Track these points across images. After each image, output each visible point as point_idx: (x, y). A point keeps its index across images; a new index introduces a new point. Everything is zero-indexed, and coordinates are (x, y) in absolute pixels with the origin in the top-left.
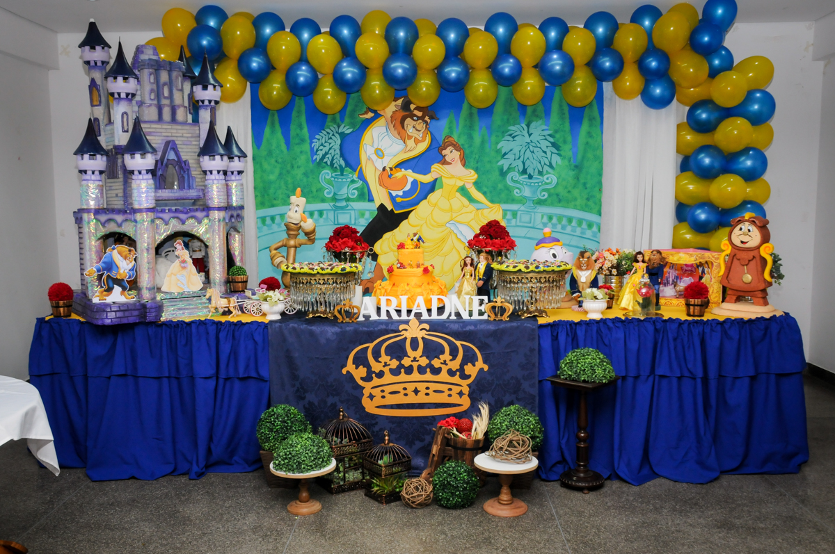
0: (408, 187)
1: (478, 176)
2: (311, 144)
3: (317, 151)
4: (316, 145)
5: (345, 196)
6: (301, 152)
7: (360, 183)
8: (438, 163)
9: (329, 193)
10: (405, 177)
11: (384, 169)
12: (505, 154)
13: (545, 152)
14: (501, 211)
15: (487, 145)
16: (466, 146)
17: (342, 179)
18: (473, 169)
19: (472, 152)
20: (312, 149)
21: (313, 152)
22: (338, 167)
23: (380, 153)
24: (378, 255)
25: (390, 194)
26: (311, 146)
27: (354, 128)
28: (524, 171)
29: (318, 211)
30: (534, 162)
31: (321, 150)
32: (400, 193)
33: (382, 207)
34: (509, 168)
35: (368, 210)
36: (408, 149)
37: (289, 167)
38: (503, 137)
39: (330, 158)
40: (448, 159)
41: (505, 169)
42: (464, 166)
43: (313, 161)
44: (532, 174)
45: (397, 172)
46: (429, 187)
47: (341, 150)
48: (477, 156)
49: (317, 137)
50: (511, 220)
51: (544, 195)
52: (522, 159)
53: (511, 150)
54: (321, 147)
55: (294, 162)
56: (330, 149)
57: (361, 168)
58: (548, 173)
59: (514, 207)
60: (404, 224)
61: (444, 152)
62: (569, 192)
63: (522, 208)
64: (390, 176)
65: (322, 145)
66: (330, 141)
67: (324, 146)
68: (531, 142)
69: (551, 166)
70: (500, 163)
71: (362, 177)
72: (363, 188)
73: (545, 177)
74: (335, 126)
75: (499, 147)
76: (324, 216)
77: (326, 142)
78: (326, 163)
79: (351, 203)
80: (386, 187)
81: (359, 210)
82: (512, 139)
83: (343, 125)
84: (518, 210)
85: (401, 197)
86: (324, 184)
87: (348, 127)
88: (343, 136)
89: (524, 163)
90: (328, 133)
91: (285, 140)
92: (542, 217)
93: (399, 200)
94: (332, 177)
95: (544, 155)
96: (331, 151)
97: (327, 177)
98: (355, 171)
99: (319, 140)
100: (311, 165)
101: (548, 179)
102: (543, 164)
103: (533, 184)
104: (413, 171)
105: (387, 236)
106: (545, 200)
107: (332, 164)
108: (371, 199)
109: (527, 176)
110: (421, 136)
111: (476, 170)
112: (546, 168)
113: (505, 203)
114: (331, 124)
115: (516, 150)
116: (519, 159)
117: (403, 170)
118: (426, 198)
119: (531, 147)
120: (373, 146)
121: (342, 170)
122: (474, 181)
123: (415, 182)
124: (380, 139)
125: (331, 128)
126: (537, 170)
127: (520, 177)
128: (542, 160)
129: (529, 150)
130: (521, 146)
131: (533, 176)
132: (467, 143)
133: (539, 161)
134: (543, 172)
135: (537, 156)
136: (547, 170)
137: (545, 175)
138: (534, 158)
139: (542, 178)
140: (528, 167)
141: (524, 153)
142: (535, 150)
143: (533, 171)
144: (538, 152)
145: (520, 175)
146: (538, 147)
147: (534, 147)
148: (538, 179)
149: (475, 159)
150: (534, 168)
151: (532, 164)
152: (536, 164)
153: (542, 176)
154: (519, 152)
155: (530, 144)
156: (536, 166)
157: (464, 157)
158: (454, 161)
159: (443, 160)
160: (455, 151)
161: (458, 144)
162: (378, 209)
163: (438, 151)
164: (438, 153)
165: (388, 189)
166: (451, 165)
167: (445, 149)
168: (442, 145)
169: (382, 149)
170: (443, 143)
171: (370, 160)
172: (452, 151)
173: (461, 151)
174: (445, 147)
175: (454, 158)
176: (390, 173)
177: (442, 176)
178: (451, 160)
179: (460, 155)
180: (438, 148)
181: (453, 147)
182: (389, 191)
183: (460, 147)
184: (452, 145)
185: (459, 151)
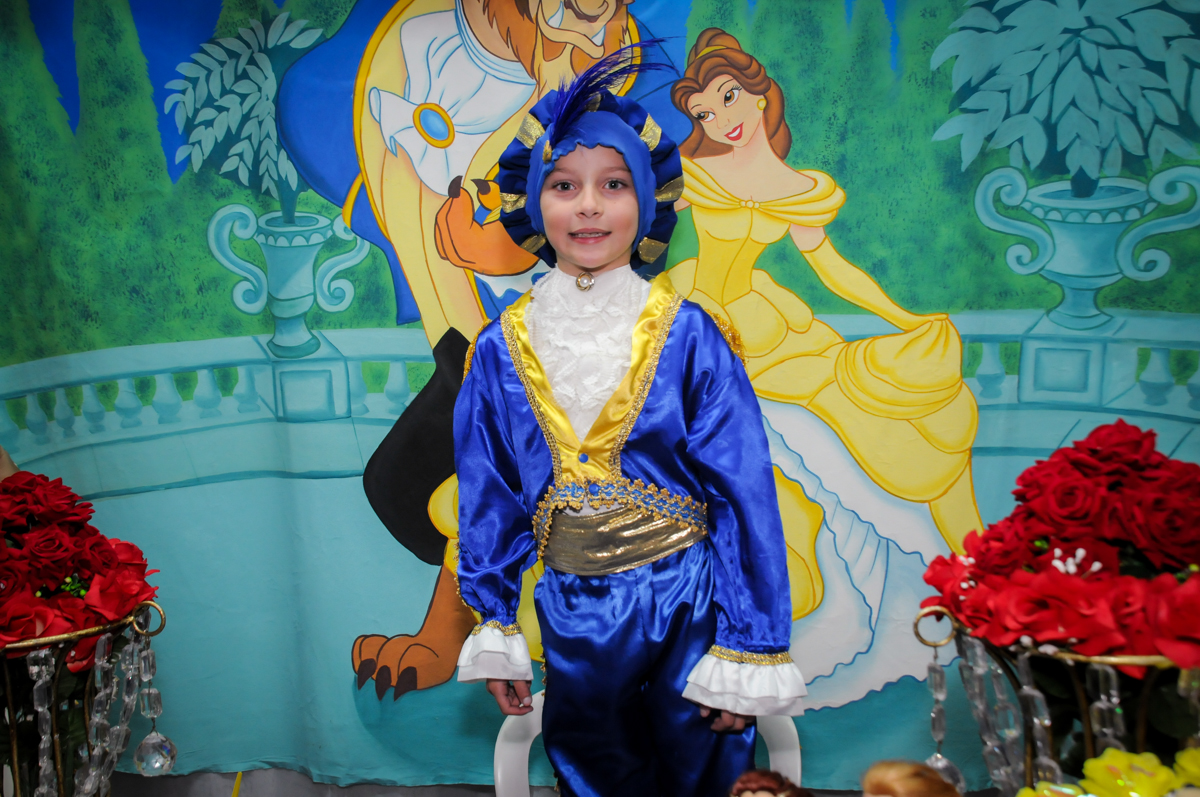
1: (848, 198)
2: (160, 96)
3: (190, 126)
4: (183, 103)
5: (306, 305)
6: (123, 135)
7: (360, 253)
9: (252, 296)
11: (455, 187)
12: (968, 90)
13: (1158, 68)
14: (955, 344)
15: (882, 58)
16: (792, 71)
17: (290, 237)
18: (824, 165)
20: (166, 122)
21: (173, 135)
22: (274, 192)
23: (436, 124)
24: (444, 539)
25: (483, 289)
26: (160, 108)
27: (327, 24)
28: (1053, 164)
29: (212, 367)
30: (1105, 117)
31: (209, 124)
33: (452, 345)
34: (983, 155)
35: (396, 359)
37: (81, 195)
38: (957, 13)
39: (249, 158)
40: (714, 130)
41: (968, 157)
42: (783, 157)
43: (175, 171)
44: (1093, 173)
47: (279, 119)
48: (841, 112)
49: (184, 68)
50: (996, 379)
51: (1151, 265)
52: (1039, 109)
53: (992, 73)
54: (208, 113)
55: (100, 175)
56: (246, 118)
57: (363, 186)
58: (1171, 160)
59: (1009, 322)
61: (697, 103)
63: (1046, 326)
64: (480, 217)
65: (210, 102)
66: (243, 87)
67: (221, 109)
68: (1091, 23)
69: (1186, 128)
70: (944, 134)
71: (367, 225)
72: (374, 270)
73: (1157, 185)
74: (255, 23)
75: (937, 59)
76: (241, 387)
77: (224, 92)
78: (233, 175)
79: (332, 334)
80: (464, 263)
81: (363, 359)
82: (995, 24)
83: (283, 16)
84: (1027, 336)
86: (228, 261)
87: (303, 23)
88: (282, 57)
89: (1050, 128)
90: (233, 55)
91: (61, 90)
92: (1143, 360)
94: (259, 231)
95: (1153, 79)
96: (250, 128)
97: (240, 232)
98: (341, 203)
99: (194, 81)
100: (166, 186)
101: (1171, 188)
102: (1145, 120)
103: (1095, 218)
106: (1160, 286)
107: (256, 179)
108: (408, 315)
109: (1066, 185)
110: (598, 40)
111: (839, 170)
112: (1163, 139)
113: (969, 306)
114: (238, 16)
115: (1013, 73)
116: (1026, 109)
119: (1090, 53)
120: (405, 97)
121: (289, 200)
122: (828, 218)
124: (435, 65)
125: (243, 31)
126: (1120, 152)
127: (1031, 191)
128: (1141, 104)
129: (1079, 64)
130: (1039, 49)
131: (1099, 179)
132: (793, 58)
133: (1130, 111)
134: (1145, 161)
135: (1118, 89)
136: (1170, 149)
137: (1158, 173)
138: (1101, 100)
139: (1142, 187)
140: (1074, 140)
141: (1054, 81)
142: (1110, 60)
143: (1096, 157)
144: (1122, 67)
145: (1032, 182)
146: (1121, 47)
147: (1102, 49)
148: (1122, 193)
149: (832, 124)
150: (1104, 145)
151: (1094, 126)
152: (1115, 123)
153: (1143, 179)
154: (1026, 79)
155: (1083, 37)
156: (1113, 135)
157: (782, 117)
158: (739, 136)
159: (693, 135)
160: (741, 95)
161: (754, 62)
162: (437, 351)
163: (674, 102)
164: (674, 109)
165: (474, 271)
166: (730, 155)
167: (701, 90)
168: (690, 74)
169: (445, 105)
170: (693, 65)
171: (396, 156)
172: (728, 95)
173: (770, 93)
174: (701, 81)
175: (741, 126)
176: (477, 205)
177: (691, 204)
178: (727, 135)
179: (766, 110)
180: (671, 86)
181: (735, 77)
182: (476, 279)
183: (766, 77)
184: (729, 69)
185: (763, 93)
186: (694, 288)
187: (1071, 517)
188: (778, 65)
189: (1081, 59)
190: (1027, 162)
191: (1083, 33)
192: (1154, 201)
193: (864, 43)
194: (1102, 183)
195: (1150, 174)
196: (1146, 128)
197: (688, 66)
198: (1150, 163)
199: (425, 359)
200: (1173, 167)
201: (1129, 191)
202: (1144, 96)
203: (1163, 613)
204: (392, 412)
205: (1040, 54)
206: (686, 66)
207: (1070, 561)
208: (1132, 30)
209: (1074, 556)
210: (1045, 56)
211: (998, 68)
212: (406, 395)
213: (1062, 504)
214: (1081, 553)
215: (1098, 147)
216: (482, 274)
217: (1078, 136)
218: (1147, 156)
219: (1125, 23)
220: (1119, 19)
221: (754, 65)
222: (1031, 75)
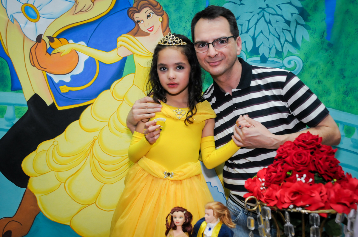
0: (79, 70)
8: (127, 33)
10: (75, 53)
11: (39, 38)
13: (288, 23)
16: (172, 9)
19: (180, 19)
23: (32, 12)
24: (28, 178)
25: (50, 80)
28: (255, 51)
30: (271, 37)
32: (67, 79)
33: (36, 100)
35: (10, 104)
36: (79, 8)
40: (143, 27)
44: (267, 56)
45: (62, 44)
46: (113, 70)
48: (188, 26)
52: (251, 32)
58: (290, 54)
60: (73, 127)
61: (137, 16)
62: (319, 82)
64: (49, 51)
68: (268, 6)
69: (294, 44)
73: (286, 60)
80: (42, 69)
85: (68, 84)
89: (254, 39)
93: (64, 89)
95: (286, 26)
101: (289, 62)
102: (282, 40)
104: (88, 45)
105: (44, 146)
108: (16, 87)
109: (258, 59)
112: (288, 47)
116: (247, 32)
117: (71, 41)
118: (108, 87)
119: (267, 16)
123: (91, 62)
126: (275, 50)
127: (247, 59)
128: (282, 35)
129: (264, 19)
130: (252, 13)
131: (268, 58)
132: (172, 5)
133: (278, 37)
134: (282, 53)
135: (275, 29)
136: (289, 50)
137: (286, 57)
138: (270, 32)
139: (281, 62)
140: (261, 44)
141: (256, 24)
142: (273, 19)
143: (268, 50)
144: (277, 21)
145: (248, 57)
146: (277, 15)
147: (271, 15)
148: (275, 63)
149: (185, 30)
150: (270, 47)
151: (268, 40)
152: (274, 40)
153: (281, 59)
154: (247, 22)
155: (265, 11)
156: (273, 44)
157: (168, 25)
158: (152, 30)
159: (135, 28)
160: (153, 16)
161: (158, 4)
162: (29, 102)
163: (128, 15)
164: (128, 18)
165: (46, 72)
166: (148, 37)
167: (139, 12)
168: (135, 5)
169: (36, 5)
170: (136, 3)
171: (13, 23)
172: (149, 15)
173: (163, 16)
174: (139, 9)
175: (153, 26)
176: (48, 46)
177: (133, 53)
178: (148, 29)
179: (162, 22)
180: (128, 9)
181: (151, 9)
182: (47, 75)
183: (163, 10)
184: (149, 5)
185: (161, 16)
186: (133, 84)
187: (301, 164)
188: (167, 6)
189: (264, 18)
190: (247, 50)
191: (265, 9)
192: (285, 66)
193: (197, 2)
194: (269, 59)
195: (283, 58)
196: (283, 43)
197: (134, 3)
198: (284, 54)
199: (23, 105)
200: (290, 56)
201: (277, 62)
202: (283, 32)
203: (333, 195)
204: (7, 126)
205: (252, 14)
206: (133, 3)
207: (302, 178)
208: (281, 10)
209: (303, 177)
210: (253, 15)
211: (239, 17)
212: (14, 119)
213: (298, 159)
214: (305, 176)
215: (269, 47)
216: (50, 73)
217: (263, 43)
218: (283, 52)
219: (279, 7)
220: (277, 6)
221: (159, 5)
222: (249, 21)
